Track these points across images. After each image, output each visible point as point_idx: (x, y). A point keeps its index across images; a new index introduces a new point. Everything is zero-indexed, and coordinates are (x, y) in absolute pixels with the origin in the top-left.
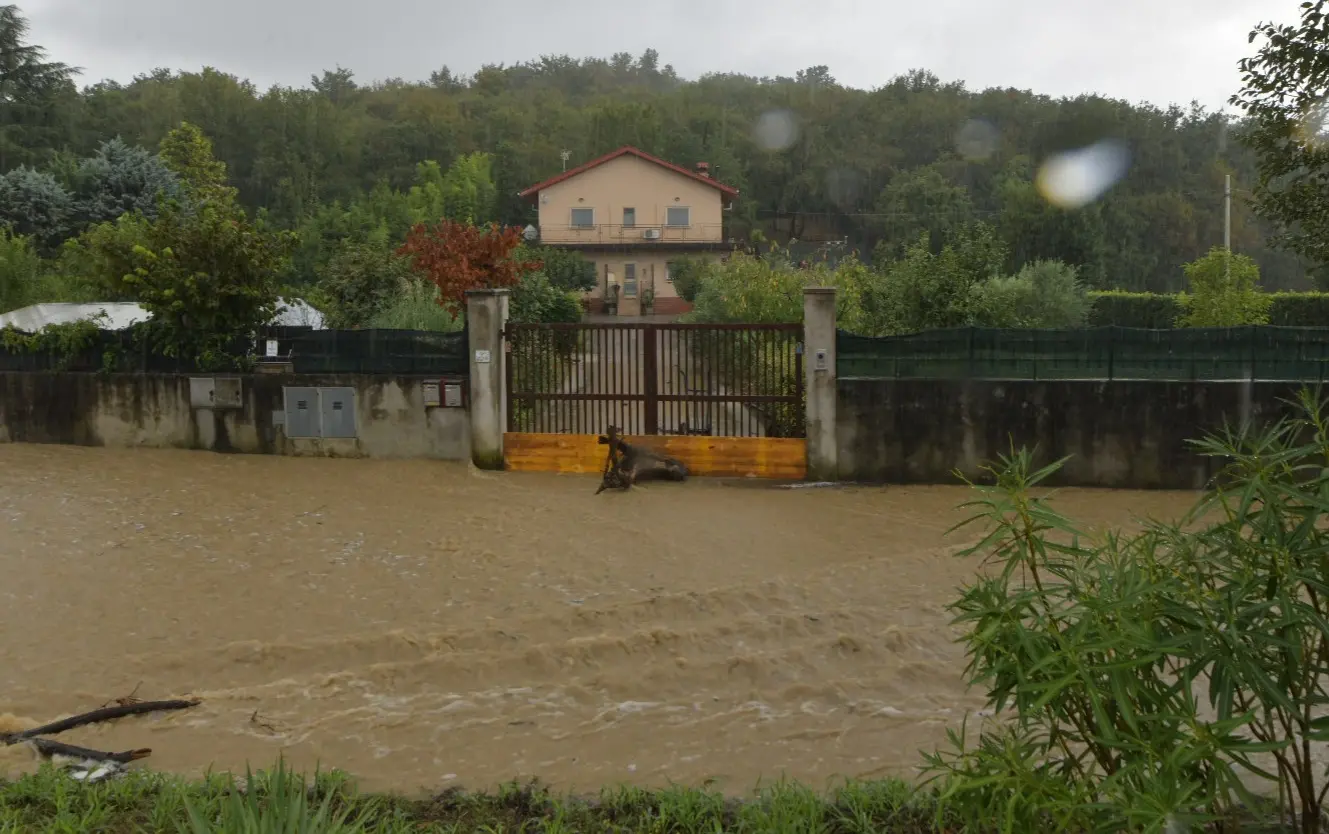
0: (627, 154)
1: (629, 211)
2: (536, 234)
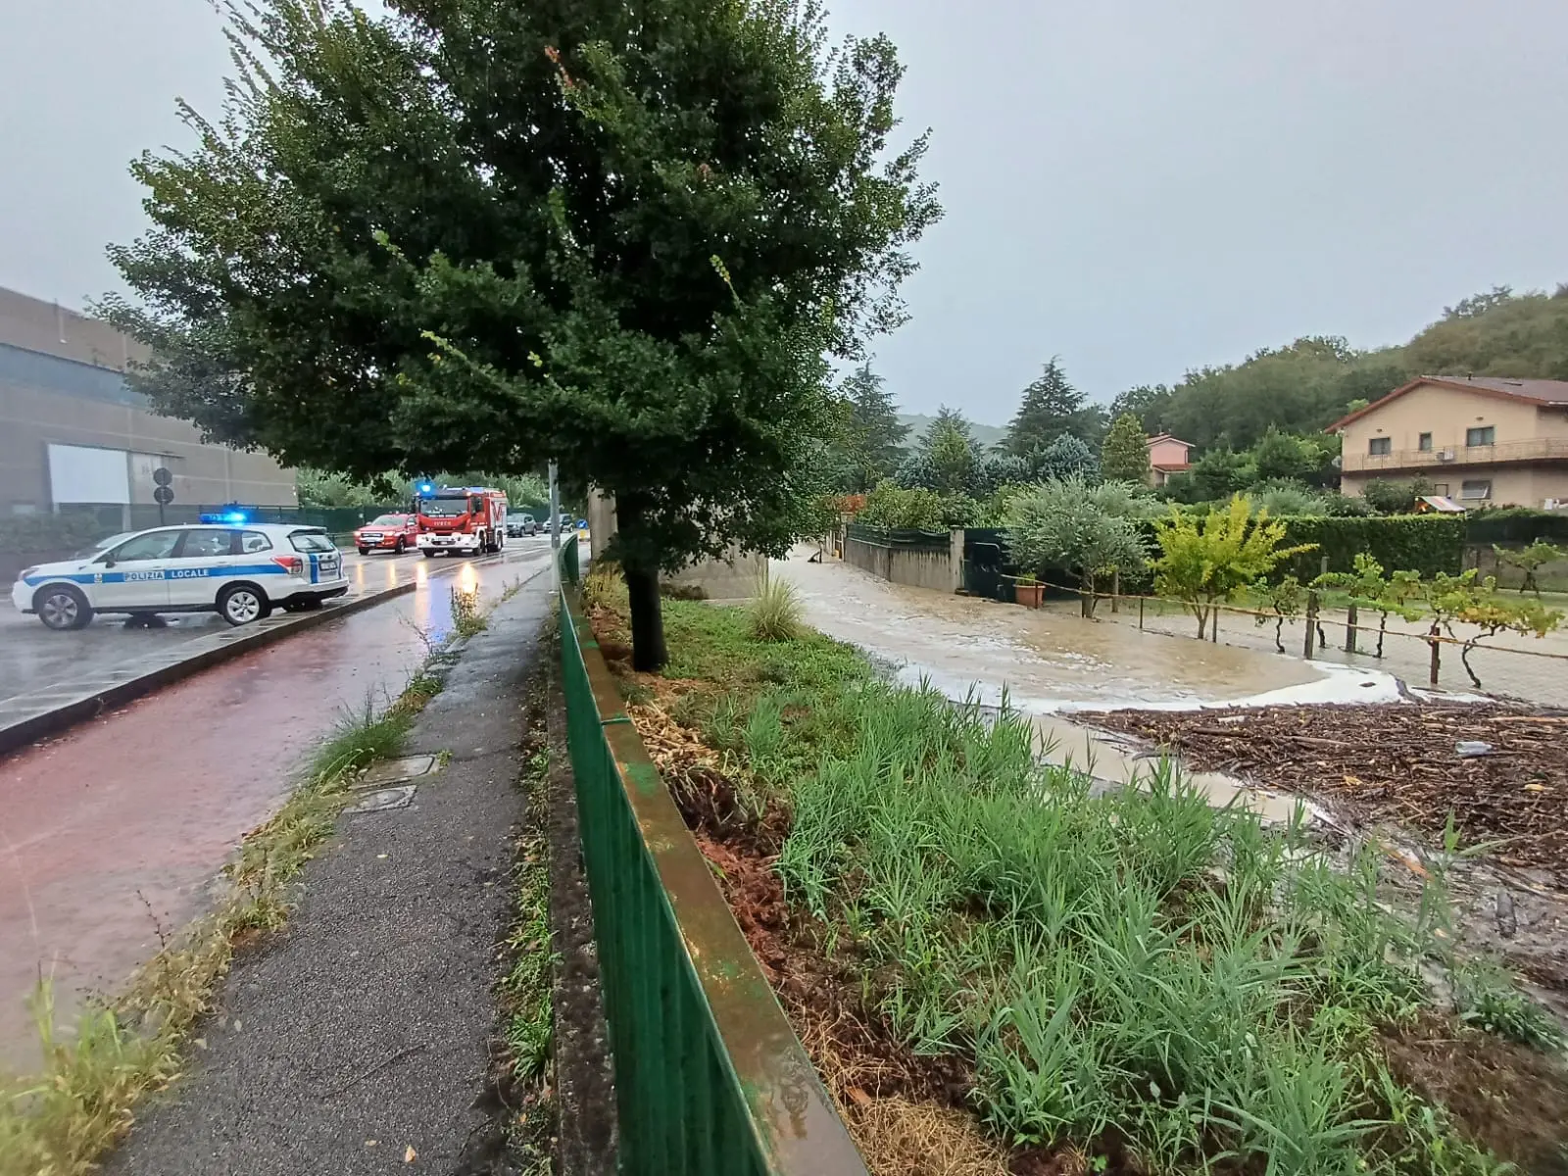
0: (1422, 385)
1: (1425, 436)
2: (1340, 463)
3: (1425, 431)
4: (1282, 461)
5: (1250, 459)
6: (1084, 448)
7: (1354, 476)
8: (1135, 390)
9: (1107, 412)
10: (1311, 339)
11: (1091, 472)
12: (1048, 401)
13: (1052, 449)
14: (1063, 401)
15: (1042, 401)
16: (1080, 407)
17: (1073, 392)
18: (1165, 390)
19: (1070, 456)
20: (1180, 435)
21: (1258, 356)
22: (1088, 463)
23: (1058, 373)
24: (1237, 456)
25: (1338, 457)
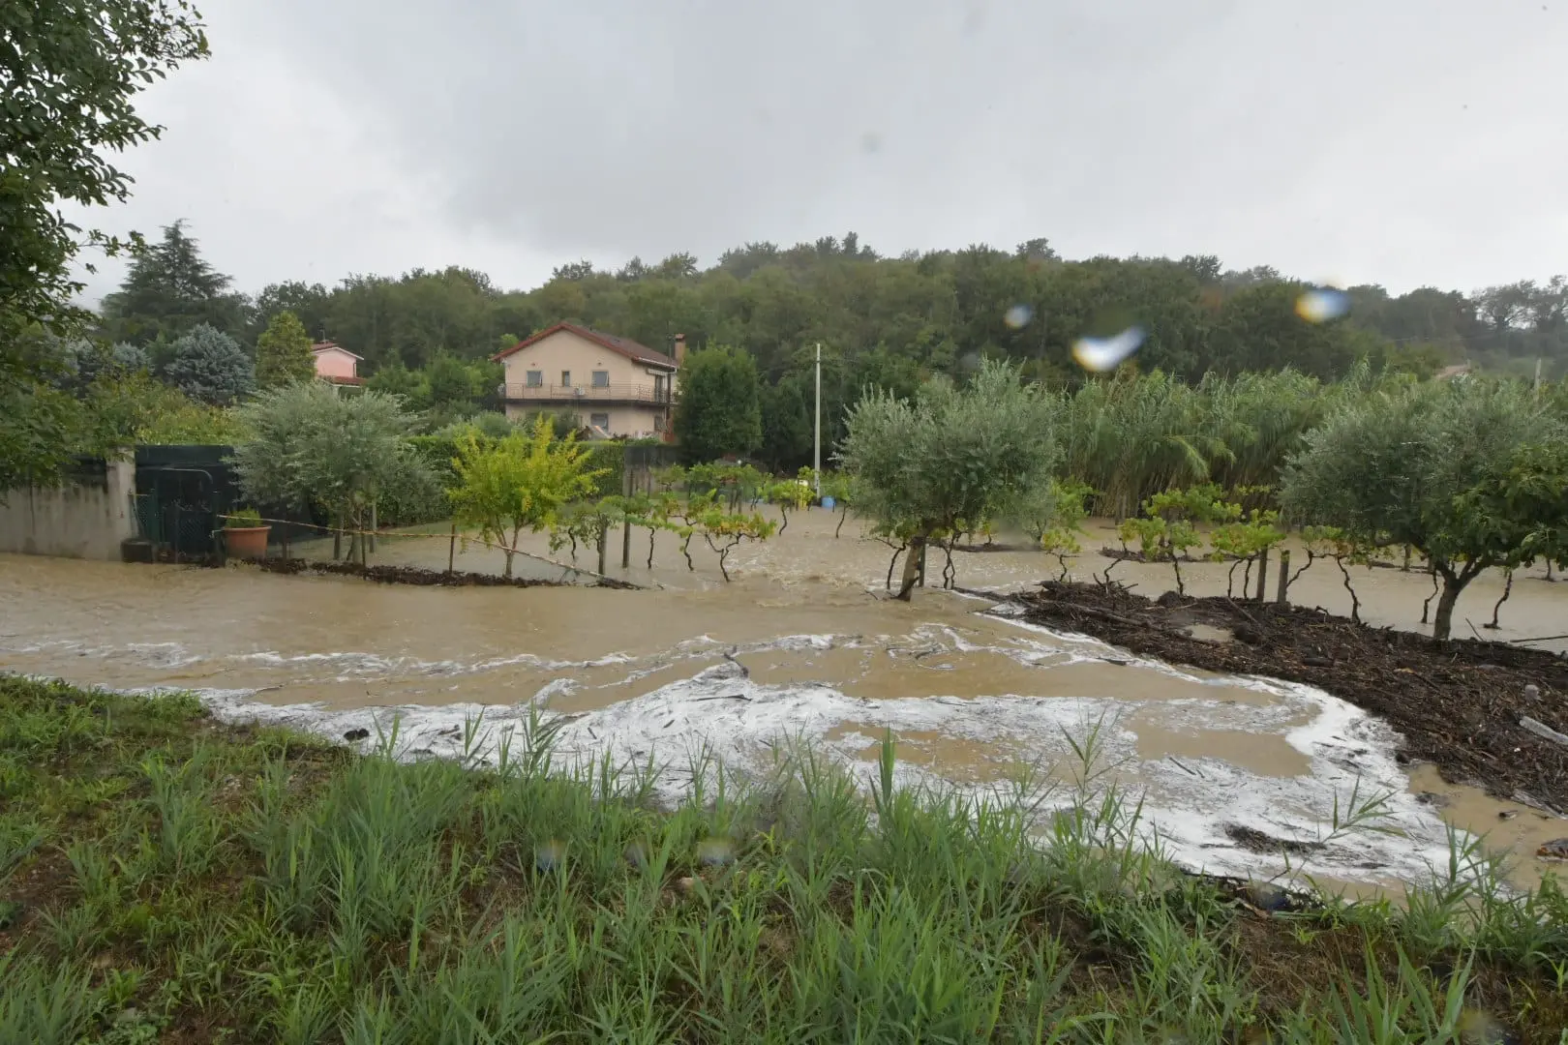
0: (562, 329)
1: (566, 374)
2: (504, 390)
3: (566, 369)
4: (452, 384)
5: (422, 379)
6: (234, 346)
7: (517, 403)
8: (288, 285)
9: (253, 305)
10: (460, 269)
11: (246, 377)
12: (173, 277)
13: (186, 342)
14: (195, 280)
15: (164, 275)
16: (220, 292)
17: (210, 273)
18: (323, 291)
19: (214, 353)
20: (347, 345)
21: (415, 275)
22: (241, 365)
23: (186, 242)
24: (410, 375)
25: (502, 385)
